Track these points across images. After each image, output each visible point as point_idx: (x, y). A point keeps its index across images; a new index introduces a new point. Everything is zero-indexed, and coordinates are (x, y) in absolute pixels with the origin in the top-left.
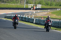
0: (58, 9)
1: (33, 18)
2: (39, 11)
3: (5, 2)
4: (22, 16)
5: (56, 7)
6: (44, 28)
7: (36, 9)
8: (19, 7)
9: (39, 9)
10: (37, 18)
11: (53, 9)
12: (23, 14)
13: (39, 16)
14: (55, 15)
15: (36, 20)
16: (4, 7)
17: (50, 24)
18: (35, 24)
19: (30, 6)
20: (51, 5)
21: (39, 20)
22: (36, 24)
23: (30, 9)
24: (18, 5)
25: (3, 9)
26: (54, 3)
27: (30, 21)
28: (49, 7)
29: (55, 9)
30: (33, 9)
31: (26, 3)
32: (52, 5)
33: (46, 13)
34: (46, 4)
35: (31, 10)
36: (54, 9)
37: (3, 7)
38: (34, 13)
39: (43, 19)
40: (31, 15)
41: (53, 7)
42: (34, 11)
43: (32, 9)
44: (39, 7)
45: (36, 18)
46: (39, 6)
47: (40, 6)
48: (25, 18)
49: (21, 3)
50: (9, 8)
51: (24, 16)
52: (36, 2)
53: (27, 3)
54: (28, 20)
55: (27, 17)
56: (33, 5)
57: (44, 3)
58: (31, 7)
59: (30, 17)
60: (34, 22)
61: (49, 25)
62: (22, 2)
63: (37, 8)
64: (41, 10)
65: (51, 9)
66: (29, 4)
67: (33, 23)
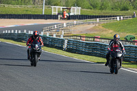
0: (118, 18)
1: (62, 38)
2: (75, 22)
5: (114, 12)
7: (69, 18)
9: (74, 17)
10: (71, 39)
11: (106, 17)
13: (75, 34)
14: (111, 31)
15: (68, 42)
17: (120, 55)
18: (66, 51)
19: (55, 10)
20: (101, 9)
21: (76, 43)
22: (69, 50)
23: (55, 17)
26: (109, 5)
27: (55, 43)
28: (97, 12)
29: (111, 16)
30: (63, 18)
31: (46, 4)
32: (105, 8)
33: (91, 26)
34: (91, 5)
36: (109, 17)
38: (65, 25)
39: (84, 40)
40: (58, 30)
41: (108, 12)
42: (65, 23)
43: (61, 18)
44: (76, 14)
45: (69, 38)
46: (76, 11)
48: (45, 38)
49: (34, 4)
50: (7, 15)
51: (42, 34)
53: (49, 3)
54: (50, 43)
55: (48, 35)
56: (61, 7)
57: (87, 3)
58: (57, 13)
60: (65, 46)
63: (71, 14)
64: (80, 19)
65: (102, 17)
66: (53, 7)
67: (61, 48)
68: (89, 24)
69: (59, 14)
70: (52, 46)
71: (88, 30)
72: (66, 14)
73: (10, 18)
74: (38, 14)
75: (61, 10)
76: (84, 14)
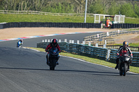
1: (105, 47)
2: (119, 31)
3: (39, 9)
4: (78, 43)
6: (116, 68)
7: (113, 26)
8: (72, 21)
9: (118, 26)
10: (115, 48)
12: (82, 37)
13: (119, 43)
15: (111, 52)
16: (37, 21)
18: (109, 61)
19: (97, 18)
22: (112, 61)
23: (98, 26)
24: (70, 16)
25: (34, 27)
27: (97, 54)
30: (106, 27)
31: (88, 12)
34: (136, 13)
35: (100, 27)
37: (34, 21)
38: (108, 34)
40: (100, 40)
42: (108, 32)
43: (104, 27)
44: (120, 22)
45: (112, 48)
46: (119, 19)
47: (122, 18)
48: (86, 48)
49: (75, 12)
50: (47, 23)
51: (84, 43)
52: (113, 8)
53: (91, 11)
54: (92, 53)
55: (90, 45)
56: (104, 15)
57: (131, 11)
58: (99, 21)
59: (97, 46)
60: (108, 56)
61: (126, 62)
62: (78, 8)
63: (115, 22)
64: (124, 28)
66: (95, 15)
67: (104, 59)
68: (133, 33)
69: (101, 22)
70: (94, 56)
71: (132, 39)
72: (110, 23)
73: (49, 27)
74: (80, 22)
75: (104, 18)
76: (128, 22)
